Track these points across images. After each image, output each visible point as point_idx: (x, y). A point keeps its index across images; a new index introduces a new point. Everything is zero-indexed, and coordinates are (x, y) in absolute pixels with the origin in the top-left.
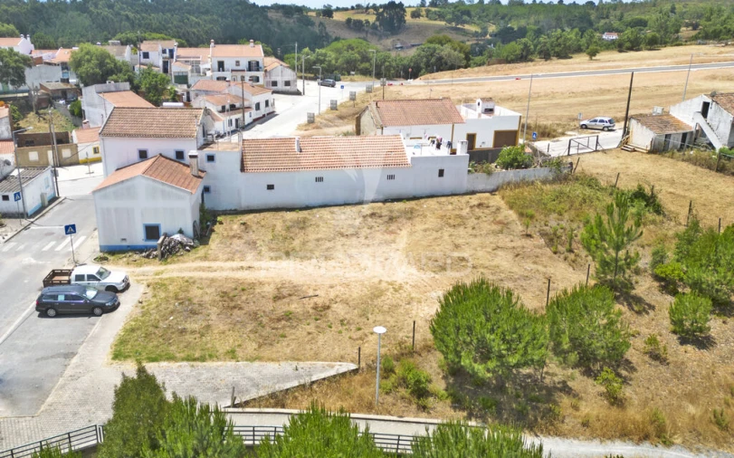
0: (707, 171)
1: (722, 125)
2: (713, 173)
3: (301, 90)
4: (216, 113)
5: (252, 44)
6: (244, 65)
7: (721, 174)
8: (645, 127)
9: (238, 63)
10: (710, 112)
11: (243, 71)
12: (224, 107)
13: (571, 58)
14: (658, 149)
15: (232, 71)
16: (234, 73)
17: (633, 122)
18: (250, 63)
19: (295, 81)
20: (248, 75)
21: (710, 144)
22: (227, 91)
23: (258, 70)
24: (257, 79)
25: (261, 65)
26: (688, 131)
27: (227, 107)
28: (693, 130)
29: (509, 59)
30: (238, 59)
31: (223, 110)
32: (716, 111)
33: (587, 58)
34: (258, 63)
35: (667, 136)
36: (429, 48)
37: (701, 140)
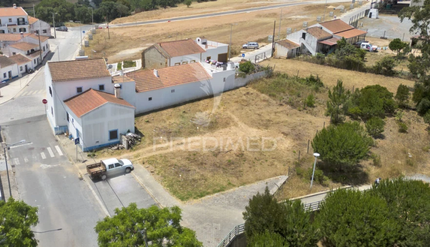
0: (316, 65)
1: (312, 43)
2: (319, 65)
3: (53, 35)
4: (25, 56)
5: (15, 7)
6: (14, 21)
7: (323, 66)
8: (283, 47)
9: (10, 20)
10: (306, 37)
11: (15, 25)
12: (28, 51)
13: (177, 6)
14: (290, 57)
15: (8, 25)
16: (9, 27)
17: (277, 44)
18: (18, 19)
19: (50, 30)
20: (18, 27)
21: (309, 52)
22: (22, 41)
23: (24, 24)
24: (25, 30)
25: (26, 20)
26: (298, 47)
27: (30, 51)
28: (300, 46)
29: (146, 8)
30: (10, 18)
31: (28, 54)
32: (309, 37)
33: (186, 6)
34: (24, 19)
35: (293, 50)
36: (108, 4)
37: (304, 51)
